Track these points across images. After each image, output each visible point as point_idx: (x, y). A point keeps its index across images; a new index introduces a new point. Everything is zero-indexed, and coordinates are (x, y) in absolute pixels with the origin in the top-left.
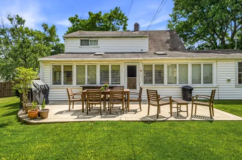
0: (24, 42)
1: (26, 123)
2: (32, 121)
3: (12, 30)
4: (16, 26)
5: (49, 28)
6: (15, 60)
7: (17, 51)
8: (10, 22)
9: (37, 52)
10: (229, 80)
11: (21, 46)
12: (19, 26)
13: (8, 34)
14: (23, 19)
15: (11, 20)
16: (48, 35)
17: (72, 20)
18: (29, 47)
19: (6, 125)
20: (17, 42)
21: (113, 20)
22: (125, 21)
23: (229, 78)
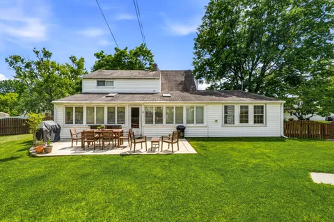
0: (49, 77)
1: (34, 156)
2: (38, 155)
3: (38, 63)
4: (42, 59)
5: (78, 61)
6: (40, 95)
7: (42, 86)
8: (36, 55)
9: (63, 87)
10: (216, 121)
11: (46, 81)
12: (45, 59)
13: (34, 67)
14: (50, 52)
15: (37, 53)
16: (75, 67)
17: (98, 56)
18: (54, 82)
19: (18, 158)
20: (42, 76)
21: (139, 56)
22: (151, 57)
23: (216, 119)
